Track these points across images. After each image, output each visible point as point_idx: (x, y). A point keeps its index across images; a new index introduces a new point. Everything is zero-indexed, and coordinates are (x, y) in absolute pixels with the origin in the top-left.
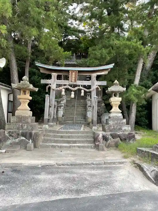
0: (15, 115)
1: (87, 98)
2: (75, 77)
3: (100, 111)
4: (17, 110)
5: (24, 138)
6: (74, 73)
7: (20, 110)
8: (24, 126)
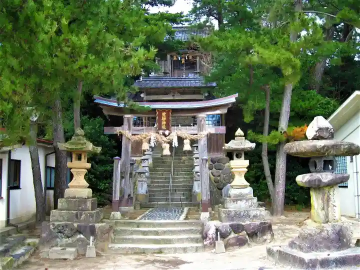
0: (65, 197)
1: (194, 152)
2: (168, 121)
3: (222, 178)
4: (68, 187)
5: (82, 236)
6: (164, 114)
7: (73, 187)
8: (81, 215)
